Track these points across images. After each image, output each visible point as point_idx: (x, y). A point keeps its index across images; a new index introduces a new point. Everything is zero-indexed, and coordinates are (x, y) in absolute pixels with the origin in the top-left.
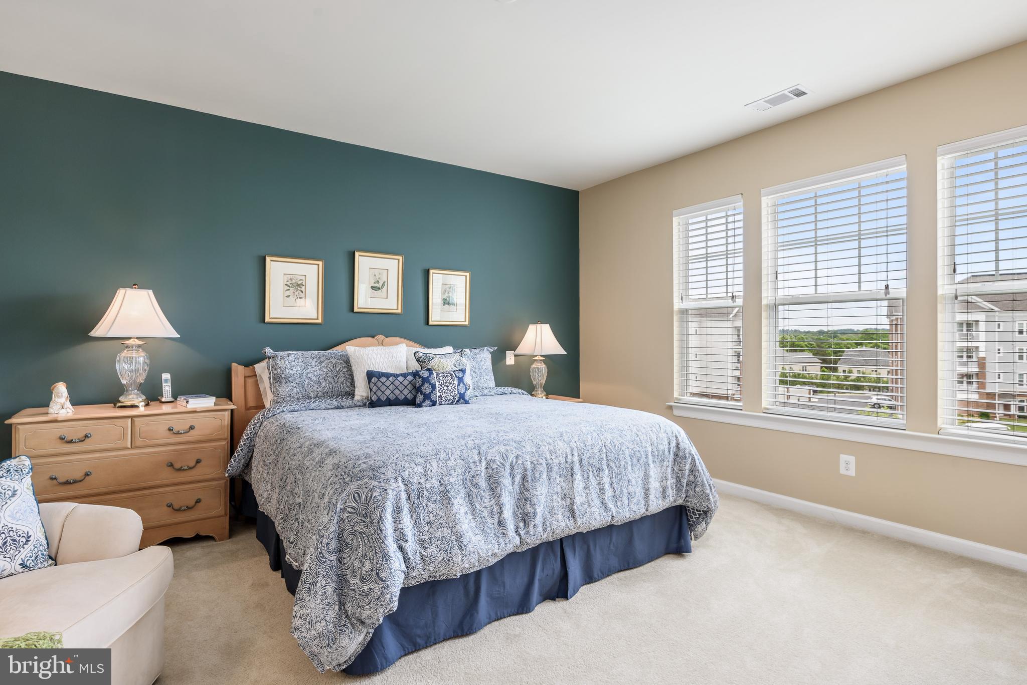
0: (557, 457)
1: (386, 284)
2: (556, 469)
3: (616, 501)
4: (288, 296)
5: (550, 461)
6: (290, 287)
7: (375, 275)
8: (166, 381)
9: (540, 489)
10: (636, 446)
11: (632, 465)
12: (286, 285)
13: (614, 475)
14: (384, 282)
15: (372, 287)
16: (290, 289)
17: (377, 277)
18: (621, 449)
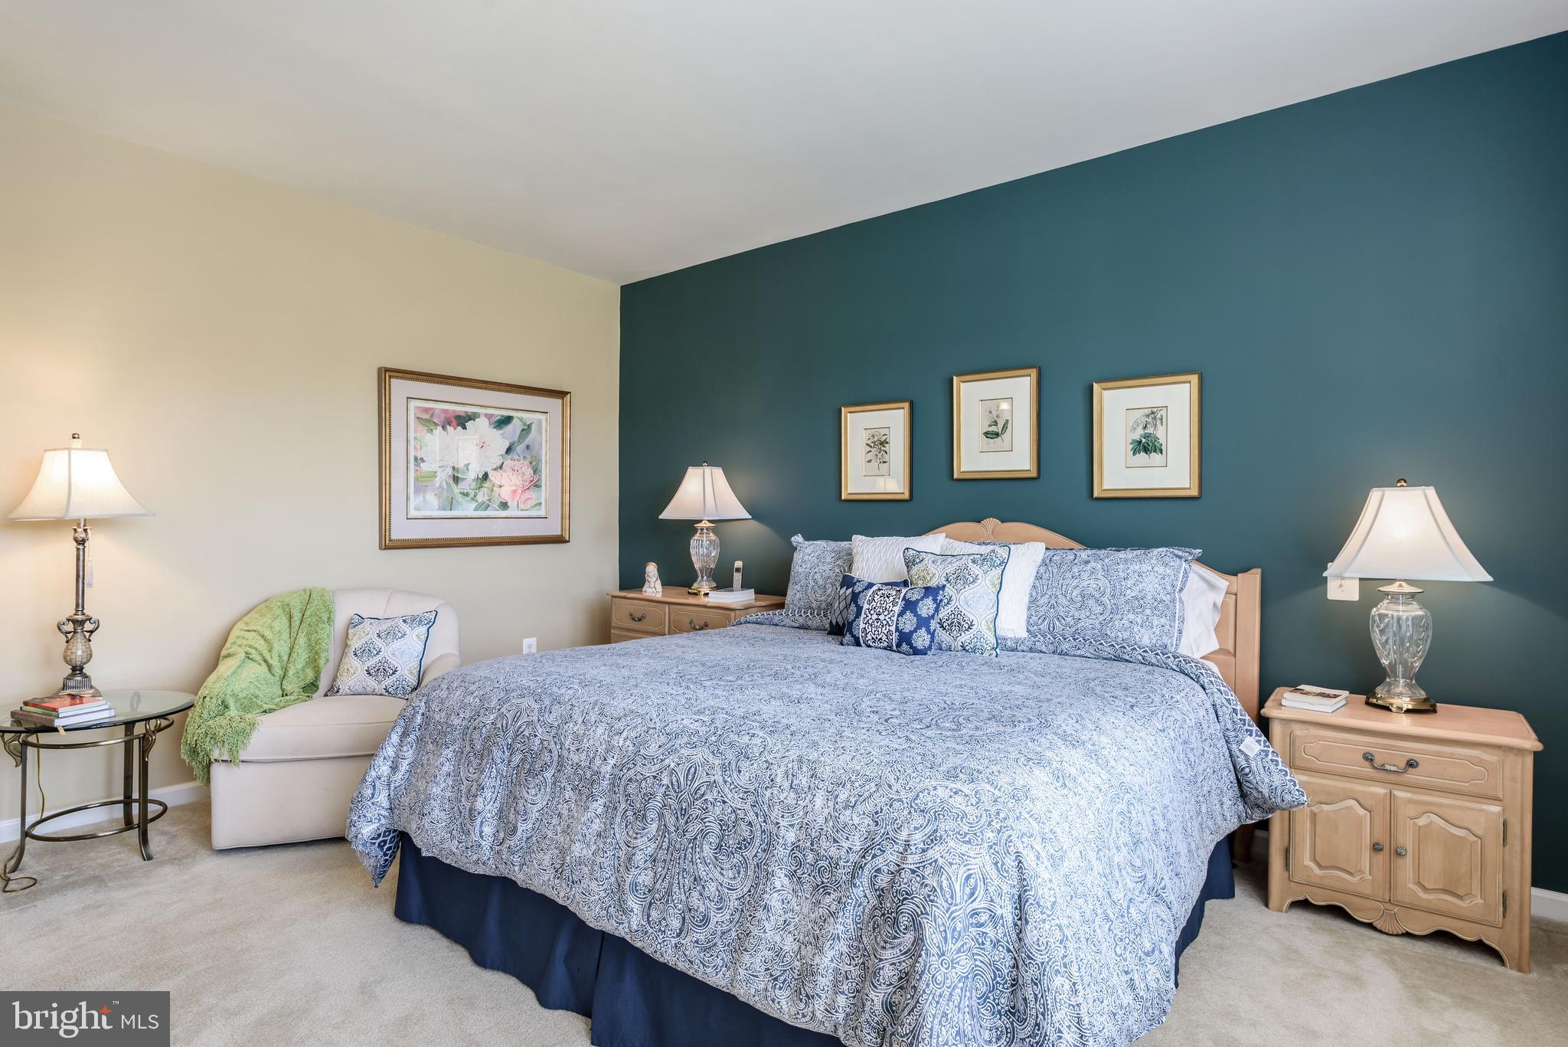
0: (578, 750)
1: (1009, 425)
2: (568, 770)
3: (651, 904)
4: (870, 461)
5: (565, 753)
6: (871, 447)
7: (990, 412)
8: (738, 570)
9: (534, 793)
10: (748, 807)
11: (719, 847)
12: (867, 444)
13: (665, 845)
14: (1007, 421)
15: (986, 434)
16: (872, 450)
17: (994, 413)
18: (703, 795)
